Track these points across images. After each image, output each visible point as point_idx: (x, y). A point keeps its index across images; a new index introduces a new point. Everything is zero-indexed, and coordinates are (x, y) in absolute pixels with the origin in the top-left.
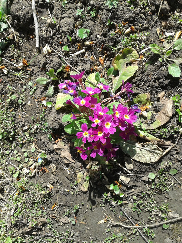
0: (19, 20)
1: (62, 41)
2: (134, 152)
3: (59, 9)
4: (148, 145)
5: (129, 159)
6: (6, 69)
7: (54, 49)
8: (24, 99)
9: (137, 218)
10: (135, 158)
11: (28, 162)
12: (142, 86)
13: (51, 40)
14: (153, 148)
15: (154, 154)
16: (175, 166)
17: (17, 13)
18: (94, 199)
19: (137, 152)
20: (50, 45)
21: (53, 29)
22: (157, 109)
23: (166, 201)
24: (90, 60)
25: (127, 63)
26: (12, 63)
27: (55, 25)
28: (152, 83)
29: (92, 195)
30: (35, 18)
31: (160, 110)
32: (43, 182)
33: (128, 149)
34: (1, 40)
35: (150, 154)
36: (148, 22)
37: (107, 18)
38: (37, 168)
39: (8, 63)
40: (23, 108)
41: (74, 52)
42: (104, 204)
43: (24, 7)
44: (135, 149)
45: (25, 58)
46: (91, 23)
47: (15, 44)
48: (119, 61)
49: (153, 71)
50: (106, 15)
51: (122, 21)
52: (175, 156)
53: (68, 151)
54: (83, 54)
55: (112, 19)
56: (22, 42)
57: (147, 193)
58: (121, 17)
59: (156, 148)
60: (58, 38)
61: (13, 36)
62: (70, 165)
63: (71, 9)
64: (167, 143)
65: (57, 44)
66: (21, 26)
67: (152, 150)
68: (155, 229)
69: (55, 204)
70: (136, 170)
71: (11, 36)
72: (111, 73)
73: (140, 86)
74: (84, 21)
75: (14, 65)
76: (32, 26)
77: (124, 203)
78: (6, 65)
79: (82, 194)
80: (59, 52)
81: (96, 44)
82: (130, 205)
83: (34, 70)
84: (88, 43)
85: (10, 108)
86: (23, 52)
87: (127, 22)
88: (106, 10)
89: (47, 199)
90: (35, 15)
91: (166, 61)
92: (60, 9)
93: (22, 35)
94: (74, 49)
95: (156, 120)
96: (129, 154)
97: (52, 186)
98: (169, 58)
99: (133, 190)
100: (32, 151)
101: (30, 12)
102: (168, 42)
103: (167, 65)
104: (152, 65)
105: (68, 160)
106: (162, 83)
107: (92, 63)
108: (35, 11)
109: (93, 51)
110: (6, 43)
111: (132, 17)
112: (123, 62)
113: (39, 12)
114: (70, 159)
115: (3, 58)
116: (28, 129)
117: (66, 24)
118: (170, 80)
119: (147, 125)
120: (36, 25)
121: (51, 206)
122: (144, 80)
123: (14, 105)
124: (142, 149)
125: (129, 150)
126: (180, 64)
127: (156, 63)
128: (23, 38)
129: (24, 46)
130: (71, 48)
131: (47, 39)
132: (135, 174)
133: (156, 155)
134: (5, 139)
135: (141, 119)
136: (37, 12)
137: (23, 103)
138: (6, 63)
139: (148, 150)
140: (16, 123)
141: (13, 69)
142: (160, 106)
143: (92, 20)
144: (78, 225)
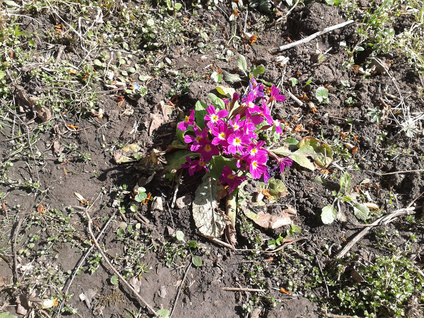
0: (304, 16)
1: (300, 75)
2: (202, 202)
3: (337, 60)
4: (222, 215)
5: (189, 200)
6: (236, 17)
7: (286, 69)
8: (205, 50)
9: (108, 240)
10: (195, 206)
11: (123, 75)
12: (293, 184)
13: (296, 62)
14: (220, 222)
15: (211, 228)
16: (206, 260)
17: (312, 12)
18: (108, 177)
19: (204, 206)
20: (289, 63)
21: (310, 60)
22: (273, 210)
23: (151, 268)
24: (293, 114)
25: (311, 157)
26: (246, 24)
27: (317, 62)
28: (301, 194)
29: (113, 172)
30: (314, 36)
31: (273, 213)
32: (103, 102)
33: (204, 194)
34: (271, 3)
35: (209, 224)
36: (371, 166)
37: (352, 117)
38: (120, 89)
39: (243, 19)
40: (194, 51)
41: (294, 93)
42: (108, 192)
43: (322, 18)
44: (208, 202)
45: (259, 39)
46: (338, 103)
47: (271, 21)
48: (310, 145)
49: (316, 190)
50: (355, 115)
51: (357, 135)
52: (219, 255)
53: (162, 121)
54: (296, 105)
55: (354, 123)
56: (276, 29)
57: (152, 240)
58: (362, 132)
59: (222, 226)
60: (302, 70)
61: (280, 16)
62: (143, 131)
63: (343, 76)
64: (233, 239)
65: (295, 71)
66: (297, 22)
67: (216, 222)
68: (103, 269)
69: (77, 127)
70: (178, 213)
71: (279, 13)
72: (290, 143)
73: (292, 181)
74: (336, 94)
75: (244, 27)
76: (303, 35)
77: (122, 217)
78: (241, 17)
79: (108, 159)
80: (286, 76)
81: (316, 115)
82: (124, 225)
83: (248, 53)
84: (312, 105)
85: (185, 35)
86: (264, 34)
87: (359, 141)
88: (361, 114)
89: (81, 114)
90: (318, 34)
91: (335, 201)
92: (337, 63)
93: (286, 27)
94: (298, 93)
95: (257, 214)
96: (196, 198)
97: (101, 116)
98: (340, 204)
99: (147, 221)
100: (141, 78)
101: (320, 27)
102: (357, 198)
103: (332, 204)
104: (323, 185)
105: (150, 126)
106: (307, 205)
107: (291, 118)
108: (323, 33)
109: (304, 115)
110: (269, 9)
111: (369, 144)
112: (311, 151)
113: (322, 39)
114: (152, 129)
115: (247, 12)
116: (168, 65)
117: (324, 72)
118: (314, 214)
119: (246, 205)
120: (307, 39)
121: (70, 123)
122: (301, 183)
123: (192, 40)
124: (211, 210)
125: (202, 195)
126: (339, 219)
127: (327, 190)
128: (282, 30)
129: (273, 33)
130: (296, 88)
131: (296, 56)
132: (173, 215)
133: (210, 231)
134: (142, 37)
135: (250, 195)
136: (322, 36)
137: (200, 50)
138: (242, 16)
139: (213, 218)
140: (170, 48)
141: (238, 27)
142: (278, 211)
143: (341, 103)
144: (59, 168)
